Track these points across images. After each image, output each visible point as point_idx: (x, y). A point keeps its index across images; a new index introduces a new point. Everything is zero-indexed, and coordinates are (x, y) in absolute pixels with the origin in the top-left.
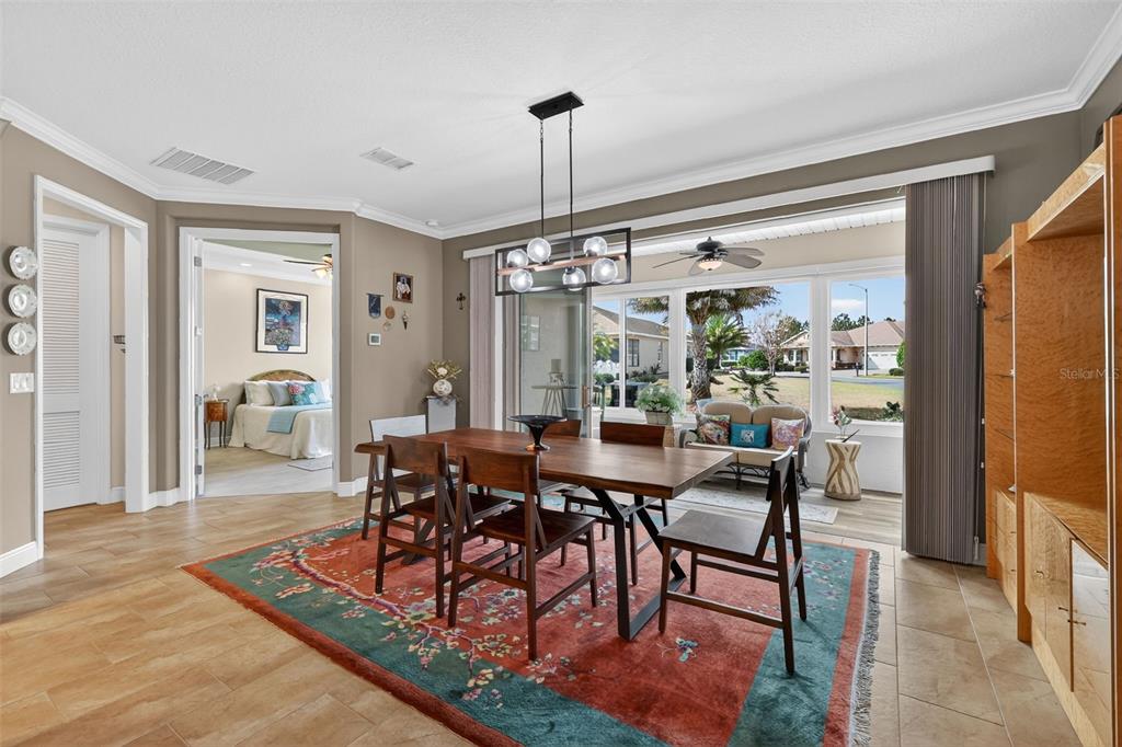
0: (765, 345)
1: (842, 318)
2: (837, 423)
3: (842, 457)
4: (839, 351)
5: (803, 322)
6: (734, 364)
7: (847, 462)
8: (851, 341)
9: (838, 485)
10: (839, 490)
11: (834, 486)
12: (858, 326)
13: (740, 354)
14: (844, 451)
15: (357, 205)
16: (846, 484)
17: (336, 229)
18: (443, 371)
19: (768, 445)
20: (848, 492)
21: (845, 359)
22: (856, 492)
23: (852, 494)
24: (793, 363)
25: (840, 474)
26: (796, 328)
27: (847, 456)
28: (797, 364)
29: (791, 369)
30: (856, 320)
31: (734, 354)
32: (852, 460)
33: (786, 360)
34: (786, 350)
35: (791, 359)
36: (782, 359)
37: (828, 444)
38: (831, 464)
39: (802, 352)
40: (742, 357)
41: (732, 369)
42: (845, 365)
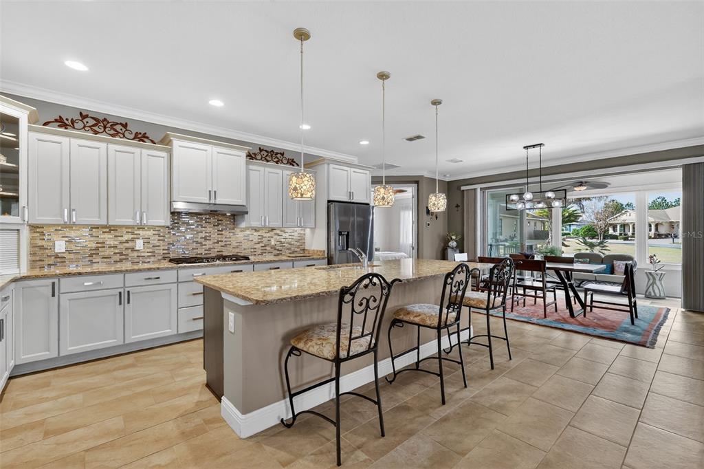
0: (595, 222)
1: (660, 200)
2: (651, 262)
3: (654, 279)
4: (657, 225)
5: (624, 203)
6: (569, 234)
7: (658, 282)
8: (668, 217)
9: (652, 292)
10: (653, 294)
11: (650, 292)
12: (675, 206)
13: (573, 227)
14: (655, 276)
15: (426, 173)
16: (657, 291)
17: (417, 182)
18: (454, 237)
19: (612, 272)
20: (658, 295)
21: (662, 230)
22: (662, 295)
23: (660, 295)
24: (617, 233)
25: (653, 287)
26: (619, 208)
27: (657, 278)
28: (621, 234)
29: (615, 237)
30: (673, 201)
31: (568, 227)
32: (660, 280)
33: (611, 231)
34: (611, 225)
35: (615, 230)
36: (608, 231)
37: (646, 273)
38: (648, 281)
39: (624, 226)
40: (574, 230)
41: (567, 238)
42: (662, 235)
